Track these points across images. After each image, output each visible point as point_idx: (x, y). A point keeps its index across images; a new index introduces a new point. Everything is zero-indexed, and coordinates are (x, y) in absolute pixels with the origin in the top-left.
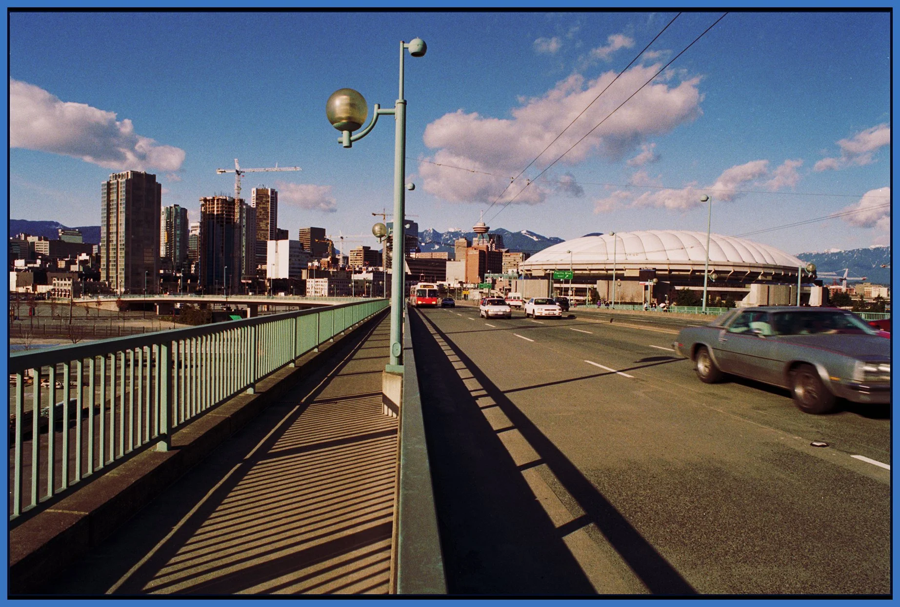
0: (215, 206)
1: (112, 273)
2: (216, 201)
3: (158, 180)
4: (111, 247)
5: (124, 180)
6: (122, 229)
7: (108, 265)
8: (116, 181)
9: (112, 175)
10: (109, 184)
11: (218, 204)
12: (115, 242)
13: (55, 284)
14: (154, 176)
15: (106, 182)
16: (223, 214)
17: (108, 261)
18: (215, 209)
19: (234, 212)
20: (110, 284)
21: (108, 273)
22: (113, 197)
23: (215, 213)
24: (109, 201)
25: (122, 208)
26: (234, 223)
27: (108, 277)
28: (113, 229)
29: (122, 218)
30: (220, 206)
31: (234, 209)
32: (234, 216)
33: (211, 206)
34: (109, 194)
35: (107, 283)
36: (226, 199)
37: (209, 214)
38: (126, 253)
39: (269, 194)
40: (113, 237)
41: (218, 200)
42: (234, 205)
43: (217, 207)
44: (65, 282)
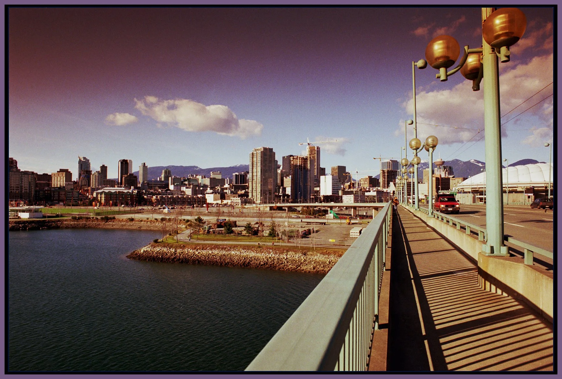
0: (298, 161)
1: (254, 194)
2: (298, 159)
3: (274, 151)
4: (254, 182)
5: (260, 152)
6: (259, 174)
7: (252, 191)
8: (256, 152)
9: (254, 149)
10: (253, 154)
11: (299, 160)
12: (256, 180)
13: (232, 200)
14: (272, 149)
15: (251, 153)
16: (302, 165)
17: (252, 189)
18: (298, 162)
19: (307, 163)
20: (253, 199)
21: (252, 194)
22: (255, 159)
23: (298, 164)
24: (253, 161)
25: (259, 164)
26: (307, 169)
27: (252, 196)
28: (255, 174)
29: (259, 169)
30: (301, 161)
31: (307, 162)
32: (307, 165)
33: (296, 161)
34: (253, 158)
35: (252, 199)
36: (303, 157)
37: (295, 165)
38: (261, 185)
39: (316, 149)
40: (255, 178)
41: (299, 158)
42: (307, 160)
43: (299, 162)
44: (237, 199)
